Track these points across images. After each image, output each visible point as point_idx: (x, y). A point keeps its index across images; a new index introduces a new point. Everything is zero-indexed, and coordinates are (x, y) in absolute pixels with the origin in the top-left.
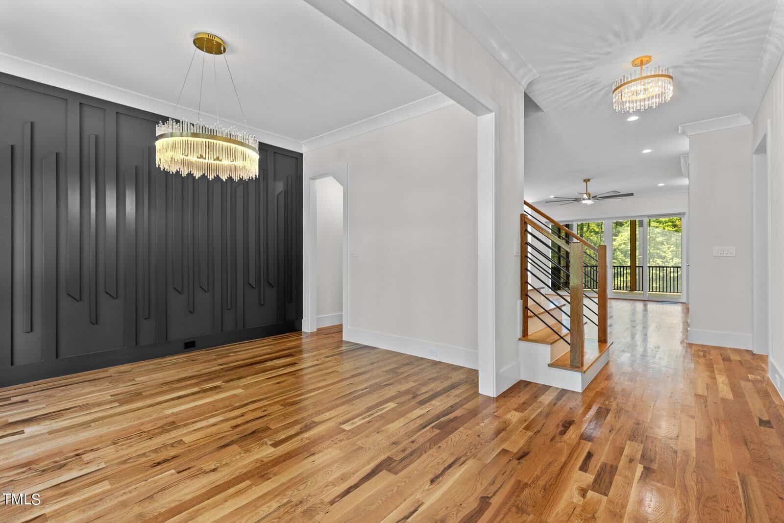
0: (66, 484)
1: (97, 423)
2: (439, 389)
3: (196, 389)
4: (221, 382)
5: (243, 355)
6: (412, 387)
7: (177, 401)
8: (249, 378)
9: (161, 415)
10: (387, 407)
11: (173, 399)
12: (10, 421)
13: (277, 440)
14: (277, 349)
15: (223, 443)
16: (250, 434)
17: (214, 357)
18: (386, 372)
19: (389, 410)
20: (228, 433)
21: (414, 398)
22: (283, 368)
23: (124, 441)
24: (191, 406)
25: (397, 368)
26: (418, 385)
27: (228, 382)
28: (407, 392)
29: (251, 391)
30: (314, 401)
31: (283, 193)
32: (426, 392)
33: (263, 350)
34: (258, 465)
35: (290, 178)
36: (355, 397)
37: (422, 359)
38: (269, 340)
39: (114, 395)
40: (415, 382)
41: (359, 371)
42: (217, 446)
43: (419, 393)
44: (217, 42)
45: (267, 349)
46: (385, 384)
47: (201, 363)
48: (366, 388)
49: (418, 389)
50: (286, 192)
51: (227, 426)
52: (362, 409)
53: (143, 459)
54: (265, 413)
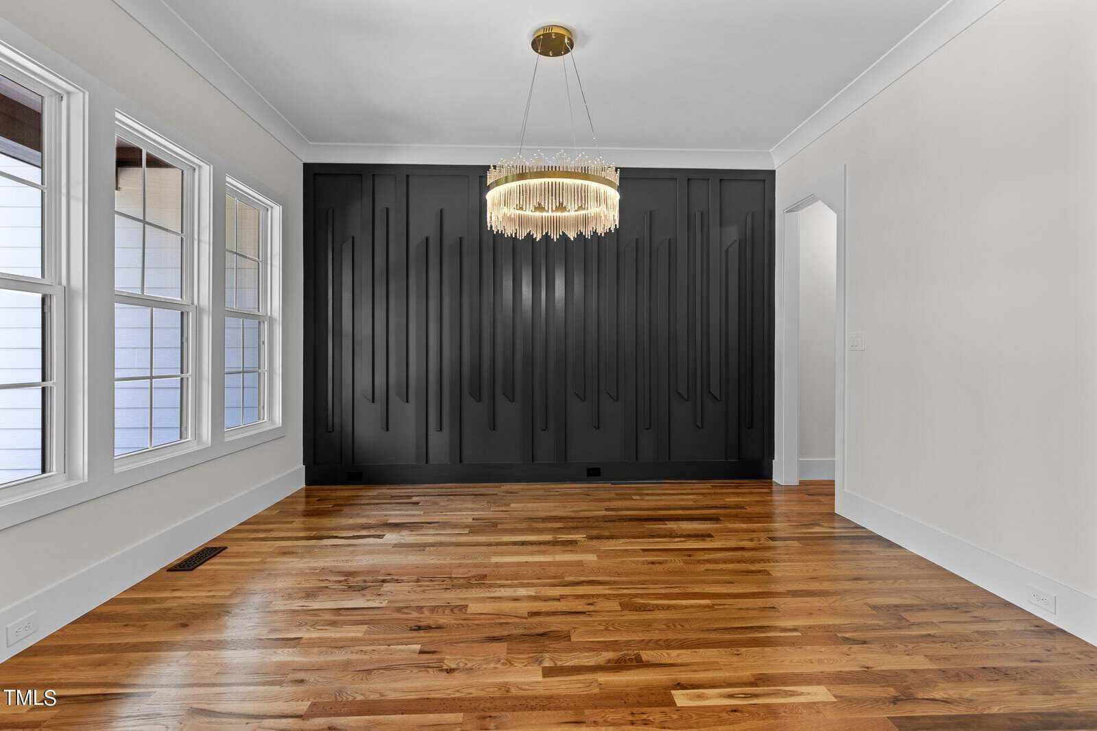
0: (344, 613)
1: (432, 548)
2: (995, 710)
3: (548, 537)
4: (585, 536)
5: (650, 502)
6: (914, 671)
7: (515, 548)
8: (622, 541)
9: (486, 561)
10: (801, 694)
11: (515, 543)
12: (390, 521)
13: (559, 663)
14: (707, 503)
15: (498, 632)
16: (538, 635)
17: (614, 496)
18: (874, 607)
19: (802, 704)
20: (518, 620)
21: (895, 701)
22: (683, 539)
23: (427, 581)
24: (522, 561)
25: (909, 608)
26: (935, 671)
27: (591, 538)
28: (883, 678)
29: (607, 562)
30: (675, 617)
31: (736, 245)
32: (946, 701)
33: (683, 500)
34: (498, 694)
35: (749, 220)
36: (755, 639)
37: (1008, 605)
38: (705, 486)
39: (477, 519)
40: (931, 658)
41: (815, 586)
42: (487, 635)
43: (920, 695)
44: (556, 34)
45: (689, 500)
46: (847, 635)
47: (592, 501)
48: (795, 630)
49: (928, 683)
50: (742, 243)
51: (525, 607)
52: (747, 674)
53: (415, 615)
54: (591, 608)
